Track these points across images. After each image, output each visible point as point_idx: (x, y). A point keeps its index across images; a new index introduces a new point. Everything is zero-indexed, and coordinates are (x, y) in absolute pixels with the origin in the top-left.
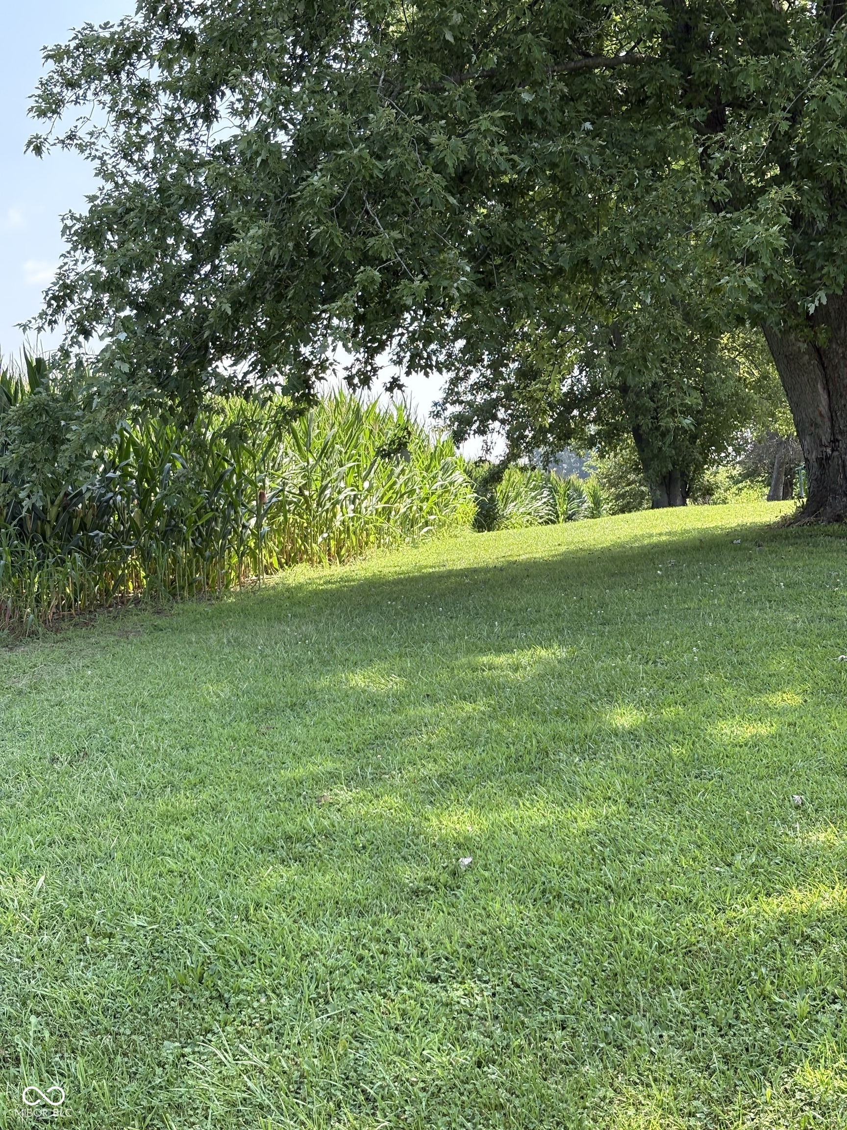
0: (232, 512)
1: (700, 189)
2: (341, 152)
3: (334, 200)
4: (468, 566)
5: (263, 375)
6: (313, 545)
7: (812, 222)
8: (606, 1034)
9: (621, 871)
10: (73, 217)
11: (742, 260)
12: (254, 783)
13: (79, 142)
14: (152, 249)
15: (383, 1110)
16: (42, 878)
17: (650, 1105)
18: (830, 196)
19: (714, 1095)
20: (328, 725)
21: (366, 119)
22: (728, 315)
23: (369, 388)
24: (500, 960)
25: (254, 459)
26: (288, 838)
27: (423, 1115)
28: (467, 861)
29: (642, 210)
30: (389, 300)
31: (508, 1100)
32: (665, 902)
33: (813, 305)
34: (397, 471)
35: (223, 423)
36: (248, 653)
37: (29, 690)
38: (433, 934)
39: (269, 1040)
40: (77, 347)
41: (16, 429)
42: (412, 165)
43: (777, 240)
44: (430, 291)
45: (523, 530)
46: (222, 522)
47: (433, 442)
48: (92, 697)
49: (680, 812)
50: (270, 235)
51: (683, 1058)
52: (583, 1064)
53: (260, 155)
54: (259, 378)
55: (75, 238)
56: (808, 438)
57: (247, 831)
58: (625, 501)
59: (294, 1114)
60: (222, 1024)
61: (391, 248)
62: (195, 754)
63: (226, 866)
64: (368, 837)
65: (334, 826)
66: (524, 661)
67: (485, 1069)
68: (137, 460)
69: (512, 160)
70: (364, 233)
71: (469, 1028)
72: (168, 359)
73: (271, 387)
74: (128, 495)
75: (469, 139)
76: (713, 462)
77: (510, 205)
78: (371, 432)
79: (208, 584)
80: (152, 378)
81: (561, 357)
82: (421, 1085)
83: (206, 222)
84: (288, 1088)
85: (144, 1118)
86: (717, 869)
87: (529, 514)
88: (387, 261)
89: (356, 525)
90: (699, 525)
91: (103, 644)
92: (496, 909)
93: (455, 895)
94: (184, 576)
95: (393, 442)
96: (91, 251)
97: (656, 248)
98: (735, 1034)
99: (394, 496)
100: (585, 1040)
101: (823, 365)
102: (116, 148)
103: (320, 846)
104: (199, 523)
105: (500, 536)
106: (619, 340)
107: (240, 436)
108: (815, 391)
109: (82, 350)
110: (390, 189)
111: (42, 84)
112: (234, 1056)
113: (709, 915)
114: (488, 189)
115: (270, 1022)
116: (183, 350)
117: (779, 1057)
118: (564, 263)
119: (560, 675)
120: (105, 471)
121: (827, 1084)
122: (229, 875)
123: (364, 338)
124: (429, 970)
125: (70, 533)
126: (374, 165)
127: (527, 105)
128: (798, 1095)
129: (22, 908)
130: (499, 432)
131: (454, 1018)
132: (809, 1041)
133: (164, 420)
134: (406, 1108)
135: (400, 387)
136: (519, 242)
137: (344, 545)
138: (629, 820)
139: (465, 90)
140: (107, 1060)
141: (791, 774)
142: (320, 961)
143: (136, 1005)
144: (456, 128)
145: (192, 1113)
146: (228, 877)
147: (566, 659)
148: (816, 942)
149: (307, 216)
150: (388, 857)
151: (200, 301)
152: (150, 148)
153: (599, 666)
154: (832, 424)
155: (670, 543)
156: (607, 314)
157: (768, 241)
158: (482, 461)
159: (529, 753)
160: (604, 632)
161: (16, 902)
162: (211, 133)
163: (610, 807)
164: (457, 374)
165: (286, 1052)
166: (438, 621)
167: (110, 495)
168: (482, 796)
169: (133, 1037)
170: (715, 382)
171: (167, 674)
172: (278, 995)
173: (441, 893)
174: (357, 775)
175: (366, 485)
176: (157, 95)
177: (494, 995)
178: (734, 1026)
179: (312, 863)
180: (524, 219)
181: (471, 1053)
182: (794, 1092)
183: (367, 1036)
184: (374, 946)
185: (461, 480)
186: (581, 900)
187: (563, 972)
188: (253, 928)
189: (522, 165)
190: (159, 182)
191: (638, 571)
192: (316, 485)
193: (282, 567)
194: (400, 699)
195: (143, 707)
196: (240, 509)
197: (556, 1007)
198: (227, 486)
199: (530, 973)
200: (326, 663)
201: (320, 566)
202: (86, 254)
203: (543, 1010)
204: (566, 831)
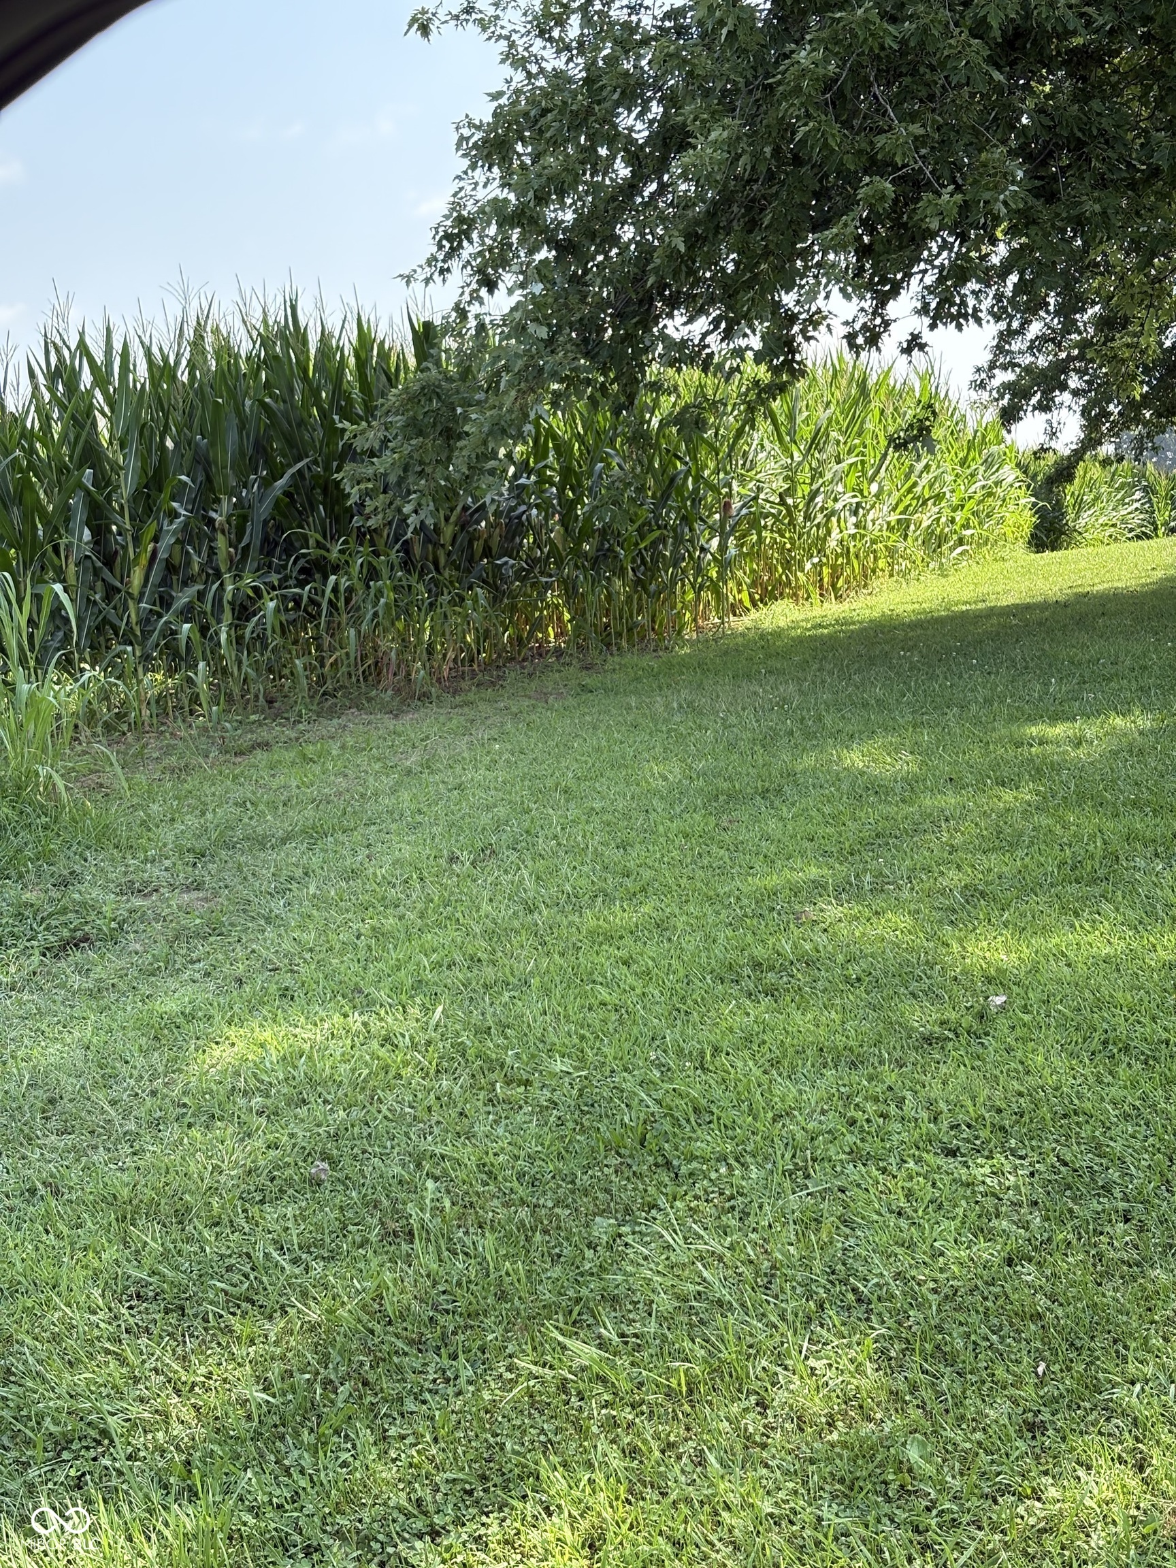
0: (687, 530)
2: (838, 15)
3: (828, 84)
4: (1018, 601)
5: (728, 335)
6: (799, 574)
10: (471, 125)
12: (712, 893)
13: (478, 16)
14: (577, 165)
15: (880, 1314)
16: (440, 1009)
20: (812, 818)
23: (879, 349)
24: (1042, 1130)
25: (717, 454)
26: (757, 965)
27: (933, 1323)
28: (999, 1000)
30: (906, 223)
31: (1048, 1309)
34: (919, 466)
35: (674, 405)
36: (705, 722)
37: (419, 769)
38: (950, 1094)
39: (731, 1221)
40: (477, 304)
41: (398, 420)
42: (941, 28)
44: (965, 207)
45: (1102, 549)
46: (673, 544)
47: (971, 424)
48: (500, 779)
50: (739, 138)
52: (1151, 1266)
53: (726, 24)
54: (722, 340)
55: (474, 153)
57: (703, 954)
59: (763, 1315)
60: (670, 1198)
61: (910, 149)
62: (634, 855)
63: (675, 999)
64: (865, 966)
65: (818, 951)
66: (1089, 734)
67: (1018, 1268)
68: (558, 460)
69: (1085, 14)
70: (871, 129)
71: (997, 1216)
72: (598, 317)
73: (739, 353)
74: (542, 507)
77: (1084, 79)
78: (882, 412)
79: (653, 629)
80: (578, 345)
81: (1157, 298)
82: (932, 1285)
83: (651, 122)
84: (756, 1282)
85: (571, 1312)
87: (1114, 525)
88: (904, 166)
89: (859, 545)
91: (514, 709)
92: (1039, 1063)
93: (982, 1044)
94: (621, 618)
95: (911, 426)
96: (496, 169)
99: (914, 503)
100: (1155, 1235)
102: (530, 22)
103: (799, 976)
104: (642, 546)
105: (1067, 558)
107: (697, 423)
109: (484, 310)
110: (909, 64)
112: (686, 1239)
114: (1051, 58)
115: (732, 1198)
116: (620, 305)
118: (1161, 160)
119: (1141, 752)
120: (516, 476)
122: (678, 1010)
123: (871, 279)
124: (945, 1140)
125: (471, 560)
126: (885, 30)
129: (414, 1046)
130: (1070, 407)
131: (977, 1202)
133: (593, 403)
134: (911, 1313)
135: (922, 347)
136: (1095, 133)
137: (842, 574)
140: (523, 1237)
142: (798, 1123)
143: (560, 1171)
145: (631, 1307)
146: (678, 1013)
147: (1152, 731)
149: (790, 108)
150: (892, 992)
151: (643, 235)
152: (575, 20)
158: (1043, 450)
159: (1092, 857)
161: (407, 1038)
164: (1009, 325)
165: (753, 1236)
166: (970, 678)
167: (523, 508)
168: (1023, 915)
169: (557, 1210)
171: (598, 750)
172: (743, 1165)
173: (963, 1042)
174: (851, 885)
175: (874, 488)
177: (1032, 1174)
179: (788, 998)
180: (1104, 99)
181: (999, 1247)
183: (860, 1221)
184: (870, 1107)
185: (1010, 479)
186: (1158, 1054)
187: (1129, 1147)
188: (711, 1079)
189: (1101, 21)
190: (587, 68)
192: (803, 490)
193: (755, 605)
194: (912, 785)
195: (566, 792)
196: (697, 526)
197: (1117, 1192)
198: (680, 493)
199: (1083, 1147)
200: (812, 735)
201: (807, 604)
202: (488, 174)
203: (1099, 1195)
204: (1140, 963)
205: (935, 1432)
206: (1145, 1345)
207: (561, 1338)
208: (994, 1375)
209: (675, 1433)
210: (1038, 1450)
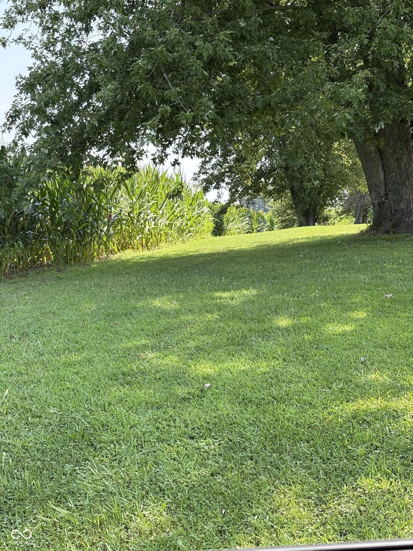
0: (96, 224)
1: (325, 71)
2: (152, 49)
3: (149, 72)
4: (209, 252)
5: (112, 156)
6: (135, 241)
7: (378, 89)
8: (271, 462)
9: (279, 390)
10: (21, 77)
11: (344, 105)
12: (107, 349)
13: (24, 41)
14: (59, 94)
15: (168, 495)
16: (7, 391)
17: (291, 493)
18: (387, 77)
19: (320, 489)
20: (143, 323)
21: (165, 33)
22: (337, 132)
23: (163, 164)
24: (223, 429)
25: (107, 198)
26: (124, 374)
27: (186, 497)
28: (208, 385)
29: (297, 80)
30: (174, 121)
31: (226, 491)
32: (299, 404)
33: (378, 129)
34: (176, 205)
35: (92, 180)
36: (104, 290)
38: (192, 418)
39: (115, 464)
40: (21, 141)
42: (187, 56)
43: (361, 96)
44: (194, 117)
45: (236, 236)
46: (91, 228)
47: (194, 192)
48: (29, 309)
49: (308, 364)
50: (117, 89)
51: (306, 473)
52: (260, 475)
53: (113, 49)
54: (110, 158)
55: (22, 88)
56: (374, 193)
57: (105, 370)
58: (286, 223)
59: (127, 496)
60: (93, 456)
61: (176, 96)
62: (79, 335)
63: (94, 386)
64: (162, 374)
65: (145, 369)
66: (236, 296)
67: (215, 477)
68: (49, 197)
69: (235, 54)
70: (163, 88)
71: (208, 459)
72: (66, 147)
73: (116, 162)
74: (45, 214)
75: (214, 44)
76: (329, 205)
77: (233, 76)
78: (163, 186)
79: (83, 258)
80: (58, 157)
81: (256, 151)
82: (186, 484)
83: (86, 81)
84: (124, 485)
85: (57, 498)
86: (324, 390)
87: (239, 229)
88: (173, 102)
89: (155, 231)
90: (321, 235)
91: (33, 285)
92: (221, 407)
93: (202, 400)
94: (72, 254)
95: (175, 190)
96: (29, 94)
97: (303, 99)
98: (330, 463)
99: (174, 217)
100: (261, 465)
101: (382, 158)
102: (42, 44)
103: (139, 378)
104: (80, 228)
105: (225, 239)
106: (284, 144)
107: (101, 186)
108: (378, 170)
109: (24, 142)
110: (175, 67)
111: (6, 12)
112: (99, 470)
113: (320, 410)
114: (223, 68)
115: (116, 456)
116: (74, 143)
117: (350, 473)
118: (259, 105)
119: (253, 302)
120: (34, 202)
121: (372, 485)
122: (96, 390)
123: (161, 140)
124: (190, 433)
125: (17, 231)
126: (168, 55)
127: (243, 28)
128: (359, 490)
130: (225, 188)
131: (201, 455)
132: (364, 466)
133: (63, 178)
134: (179, 494)
135: (179, 164)
136: (237, 95)
137: (149, 241)
138: (284, 368)
139: (213, 20)
140: (39, 472)
141: (360, 348)
142: (139, 429)
143: (53, 448)
144: (209, 38)
145: (79, 495)
146: (96, 391)
147: (256, 295)
148: (369, 423)
149: (135, 79)
150: (171, 383)
151: (82, 120)
152: (59, 44)
153: (272, 298)
154: (385, 186)
155: (307, 242)
156: (279, 131)
157: (357, 96)
158: (216, 202)
159: (238, 337)
160: (274, 283)
162: (88, 37)
163: (275, 362)
164: (205, 159)
165: (123, 469)
166: (195, 276)
167: (37, 213)
168: (215, 356)
169: (51, 462)
170: (331, 166)
171: (65, 299)
172: (119, 444)
173: (196, 399)
174: (157, 346)
175: (161, 212)
176: (62, 19)
177: (220, 445)
178: (330, 459)
179: (135, 385)
180: (240, 83)
181: (209, 470)
182: (357, 488)
183: (161, 462)
184: (164, 423)
185: (206, 211)
186: (261, 403)
187: (252, 434)
188: (108, 414)
189: (240, 57)
190: (63, 61)
191: (292, 255)
192: (136, 212)
193: (119, 251)
194: (177, 312)
195: (54, 314)
196: (100, 222)
197: (248, 450)
198: (93, 210)
199: (237, 435)
200: (142, 295)
201: (138, 251)
202: (26, 95)
203: (242, 451)
204: (255, 372)
205: (187, 535)
206: (258, 502)
207: (54, 507)
208: (207, 514)
209: (95, 539)
210: (222, 540)
